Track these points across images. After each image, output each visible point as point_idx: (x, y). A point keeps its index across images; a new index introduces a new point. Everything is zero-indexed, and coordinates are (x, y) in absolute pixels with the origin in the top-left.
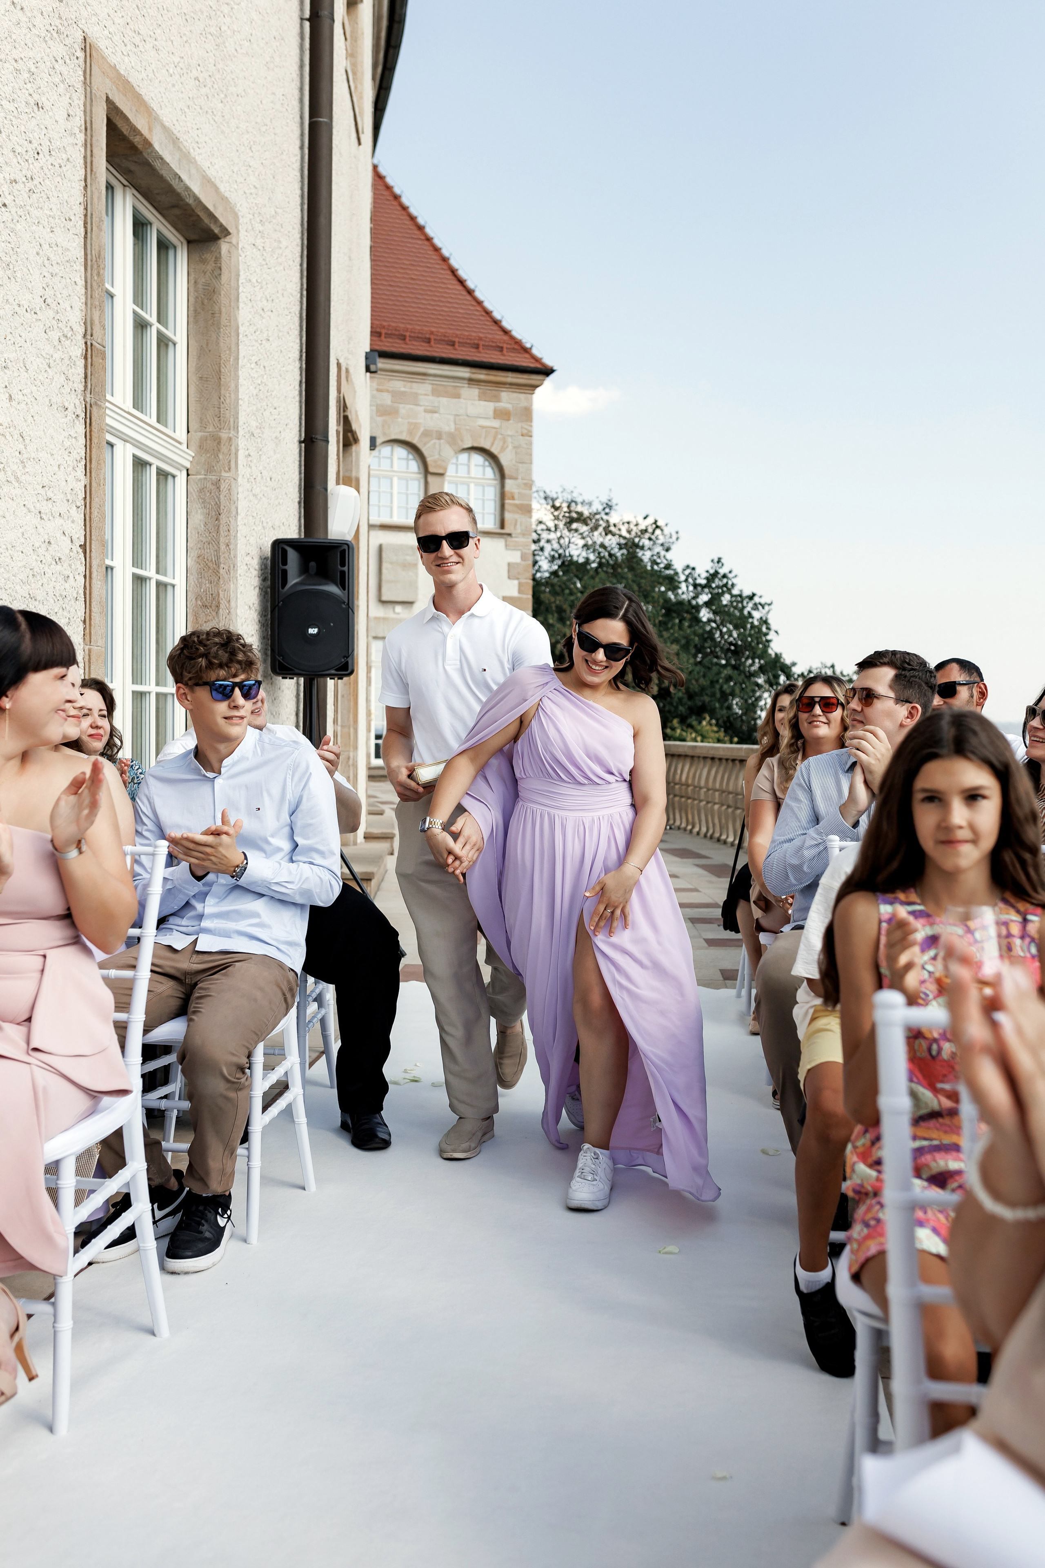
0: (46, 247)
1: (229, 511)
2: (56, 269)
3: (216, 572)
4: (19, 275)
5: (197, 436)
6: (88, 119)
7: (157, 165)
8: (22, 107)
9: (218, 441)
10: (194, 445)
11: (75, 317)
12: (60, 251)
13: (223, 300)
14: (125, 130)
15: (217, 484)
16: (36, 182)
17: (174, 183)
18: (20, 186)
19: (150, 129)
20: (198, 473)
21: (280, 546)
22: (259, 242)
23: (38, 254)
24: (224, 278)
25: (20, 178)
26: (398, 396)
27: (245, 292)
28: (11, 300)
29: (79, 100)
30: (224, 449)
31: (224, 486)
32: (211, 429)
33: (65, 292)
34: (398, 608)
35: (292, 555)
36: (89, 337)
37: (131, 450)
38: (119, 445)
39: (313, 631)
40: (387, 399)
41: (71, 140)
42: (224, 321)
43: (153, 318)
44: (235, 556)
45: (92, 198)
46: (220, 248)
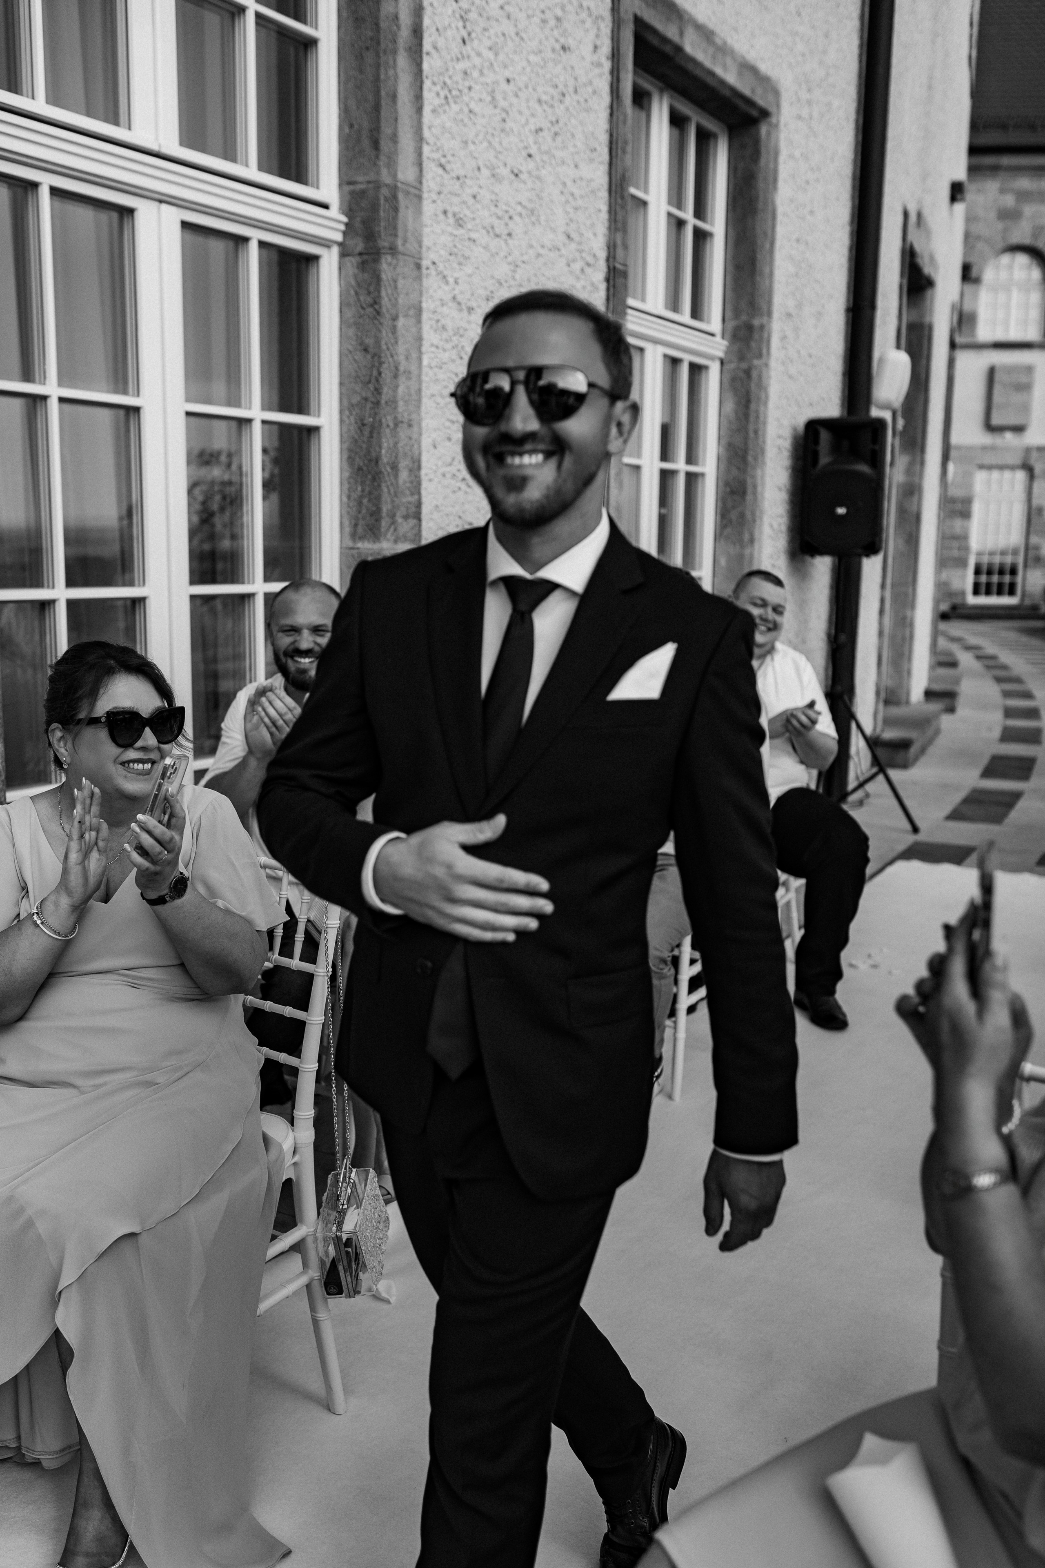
0: (569, 183)
1: (759, 399)
2: (580, 202)
3: (744, 459)
4: (543, 218)
5: (731, 324)
6: (615, 45)
7: (690, 67)
8: (549, 55)
9: (750, 328)
10: (727, 336)
11: (598, 244)
12: (584, 184)
13: (761, 184)
14: (655, 42)
15: (748, 373)
16: (561, 124)
17: (709, 80)
18: (545, 133)
19: (681, 34)
20: (731, 362)
21: (813, 426)
22: (805, 113)
23: (562, 193)
24: (763, 162)
25: (545, 124)
26: (1023, 196)
27: (785, 169)
28: (534, 243)
29: (606, 28)
30: (756, 336)
31: (754, 374)
32: (744, 317)
33: (588, 222)
34: (1009, 435)
35: (824, 436)
36: (611, 260)
37: (661, 350)
38: (649, 347)
39: (841, 511)
40: (1009, 201)
41: (597, 71)
42: (760, 205)
43: (688, 215)
44: (764, 442)
45: (617, 124)
46: (758, 133)
